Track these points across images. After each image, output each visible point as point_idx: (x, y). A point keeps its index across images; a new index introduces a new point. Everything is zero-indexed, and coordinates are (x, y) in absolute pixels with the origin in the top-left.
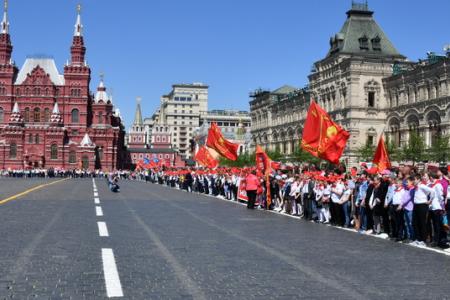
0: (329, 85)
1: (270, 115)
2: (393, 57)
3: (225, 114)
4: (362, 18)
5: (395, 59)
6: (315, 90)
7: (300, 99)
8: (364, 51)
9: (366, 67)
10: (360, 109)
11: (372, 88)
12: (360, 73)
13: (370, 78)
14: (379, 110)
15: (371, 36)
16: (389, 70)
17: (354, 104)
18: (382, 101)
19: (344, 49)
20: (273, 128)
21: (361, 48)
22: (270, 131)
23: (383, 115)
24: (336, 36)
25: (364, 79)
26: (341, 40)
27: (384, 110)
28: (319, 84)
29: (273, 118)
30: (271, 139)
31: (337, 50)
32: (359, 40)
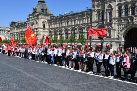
0: (33, 21)
1: (16, 29)
2: (50, 15)
3: (2, 28)
4: (43, 3)
5: (51, 15)
6: (29, 22)
7: (24, 25)
8: (43, 12)
9: (43, 17)
10: (41, 28)
11: (45, 23)
12: (41, 18)
13: (44, 20)
14: (46, 29)
15: (45, 9)
16: (49, 18)
17: (39, 27)
18: (47, 26)
19: (37, 11)
20: (16, 33)
21: (42, 12)
22: (16, 34)
23: (47, 30)
24: (35, 8)
25: (42, 20)
26: (37, 9)
27: (48, 29)
28: (30, 21)
29: (16, 30)
30: (16, 36)
31: (35, 12)
32: (42, 9)
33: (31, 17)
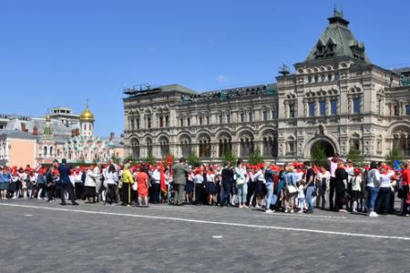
4: (343, 27)
6: (290, 92)
10: (376, 116)
11: (381, 96)
12: (375, 80)
13: (380, 86)
14: (382, 118)
18: (385, 108)
19: (346, 54)
20: (180, 128)
21: (355, 56)
22: (175, 132)
23: (386, 123)
26: (335, 45)
27: (387, 118)
28: (300, 86)
29: (181, 118)
31: (332, 55)
32: (351, 47)
33: (305, 71)
